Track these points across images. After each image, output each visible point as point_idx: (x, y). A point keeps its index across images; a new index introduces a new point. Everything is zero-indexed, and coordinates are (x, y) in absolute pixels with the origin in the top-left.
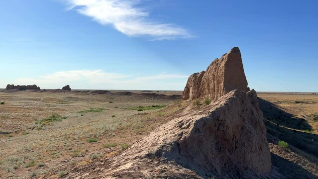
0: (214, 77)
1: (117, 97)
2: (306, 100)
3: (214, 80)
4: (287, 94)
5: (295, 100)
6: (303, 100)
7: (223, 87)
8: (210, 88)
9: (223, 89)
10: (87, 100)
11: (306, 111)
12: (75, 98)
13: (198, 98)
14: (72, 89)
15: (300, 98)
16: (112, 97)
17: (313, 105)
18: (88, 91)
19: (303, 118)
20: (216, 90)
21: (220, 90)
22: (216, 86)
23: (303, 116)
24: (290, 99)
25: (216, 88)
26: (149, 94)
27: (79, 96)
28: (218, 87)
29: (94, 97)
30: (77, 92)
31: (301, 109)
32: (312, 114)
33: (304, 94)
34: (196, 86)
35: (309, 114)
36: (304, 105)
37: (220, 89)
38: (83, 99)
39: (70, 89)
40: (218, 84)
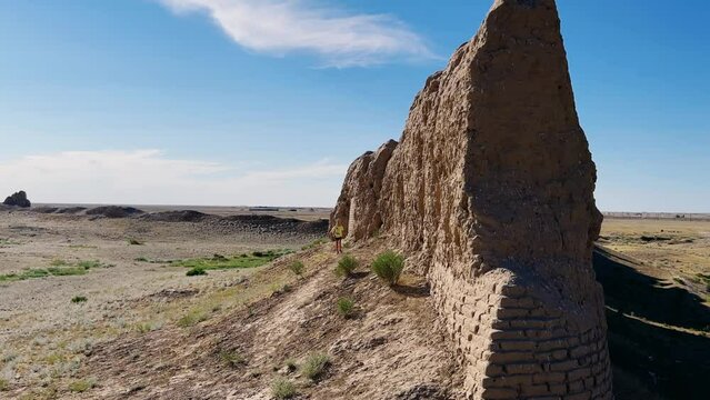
0: (420, 149)
1: (160, 228)
2: (666, 234)
3: (420, 161)
4: (617, 218)
5: (641, 233)
6: (660, 234)
7: (459, 192)
8: (406, 199)
9: (464, 206)
10: (68, 236)
11: (678, 266)
12: (32, 229)
13: (371, 235)
14: (32, 201)
15: (653, 229)
16: (146, 225)
17: (689, 248)
18: (80, 209)
19: (682, 287)
20: (427, 207)
21: (443, 209)
22: (427, 189)
23: (681, 282)
24: (627, 231)
25: (428, 200)
26: (255, 217)
27: (50, 224)
28: (438, 195)
29: (92, 226)
30: (47, 210)
31: (664, 259)
32: (700, 275)
33: (657, 218)
34: (368, 193)
35: (692, 274)
36: (665, 246)
37: (444, 202)
38: (57, 233)
39: (27, 204)
40: (435, 180)
